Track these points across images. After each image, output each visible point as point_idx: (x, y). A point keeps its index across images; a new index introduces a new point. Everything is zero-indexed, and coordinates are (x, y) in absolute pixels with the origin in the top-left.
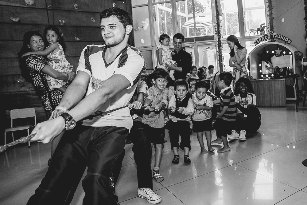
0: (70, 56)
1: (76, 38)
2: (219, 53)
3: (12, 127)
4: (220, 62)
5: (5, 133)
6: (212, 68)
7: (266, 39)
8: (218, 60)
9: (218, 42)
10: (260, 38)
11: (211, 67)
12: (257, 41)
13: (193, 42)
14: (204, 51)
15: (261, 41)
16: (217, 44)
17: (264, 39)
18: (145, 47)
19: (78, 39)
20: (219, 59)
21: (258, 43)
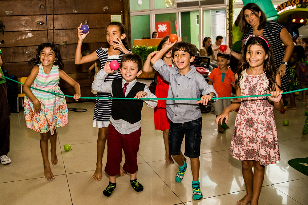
0: (69, 28)
1: (74, 10)
2: (229, 20)
3: (21, 92)
4: (229, 32)
5: (18, 98)
6: (220, 40)
7: (293, 4)
8: (228, 29)
9: (229, 7)
10: (285, 2)
11: (219, 38)
12: (281, 7)
13: (198, 7)
14: (212, 15)
15: (286, 6)
16: (228, 9)
17: (290, 4)
18: (143, 11)
19: (76, 12)
20: (229, 27)
21: (282, 9)
